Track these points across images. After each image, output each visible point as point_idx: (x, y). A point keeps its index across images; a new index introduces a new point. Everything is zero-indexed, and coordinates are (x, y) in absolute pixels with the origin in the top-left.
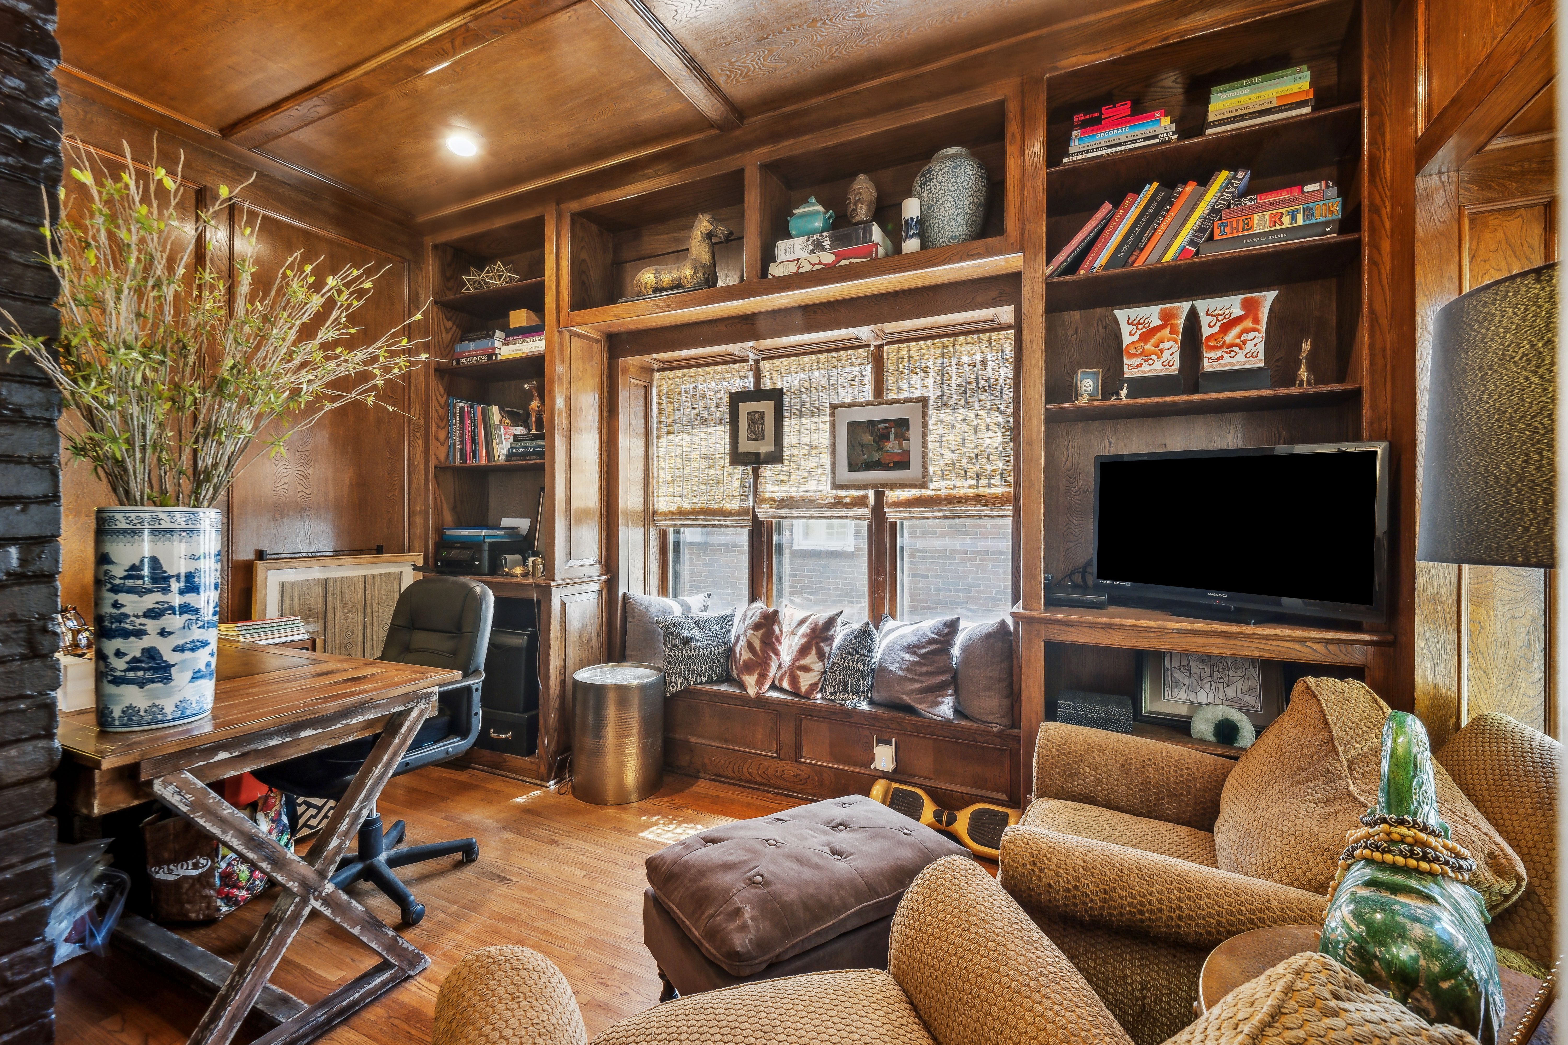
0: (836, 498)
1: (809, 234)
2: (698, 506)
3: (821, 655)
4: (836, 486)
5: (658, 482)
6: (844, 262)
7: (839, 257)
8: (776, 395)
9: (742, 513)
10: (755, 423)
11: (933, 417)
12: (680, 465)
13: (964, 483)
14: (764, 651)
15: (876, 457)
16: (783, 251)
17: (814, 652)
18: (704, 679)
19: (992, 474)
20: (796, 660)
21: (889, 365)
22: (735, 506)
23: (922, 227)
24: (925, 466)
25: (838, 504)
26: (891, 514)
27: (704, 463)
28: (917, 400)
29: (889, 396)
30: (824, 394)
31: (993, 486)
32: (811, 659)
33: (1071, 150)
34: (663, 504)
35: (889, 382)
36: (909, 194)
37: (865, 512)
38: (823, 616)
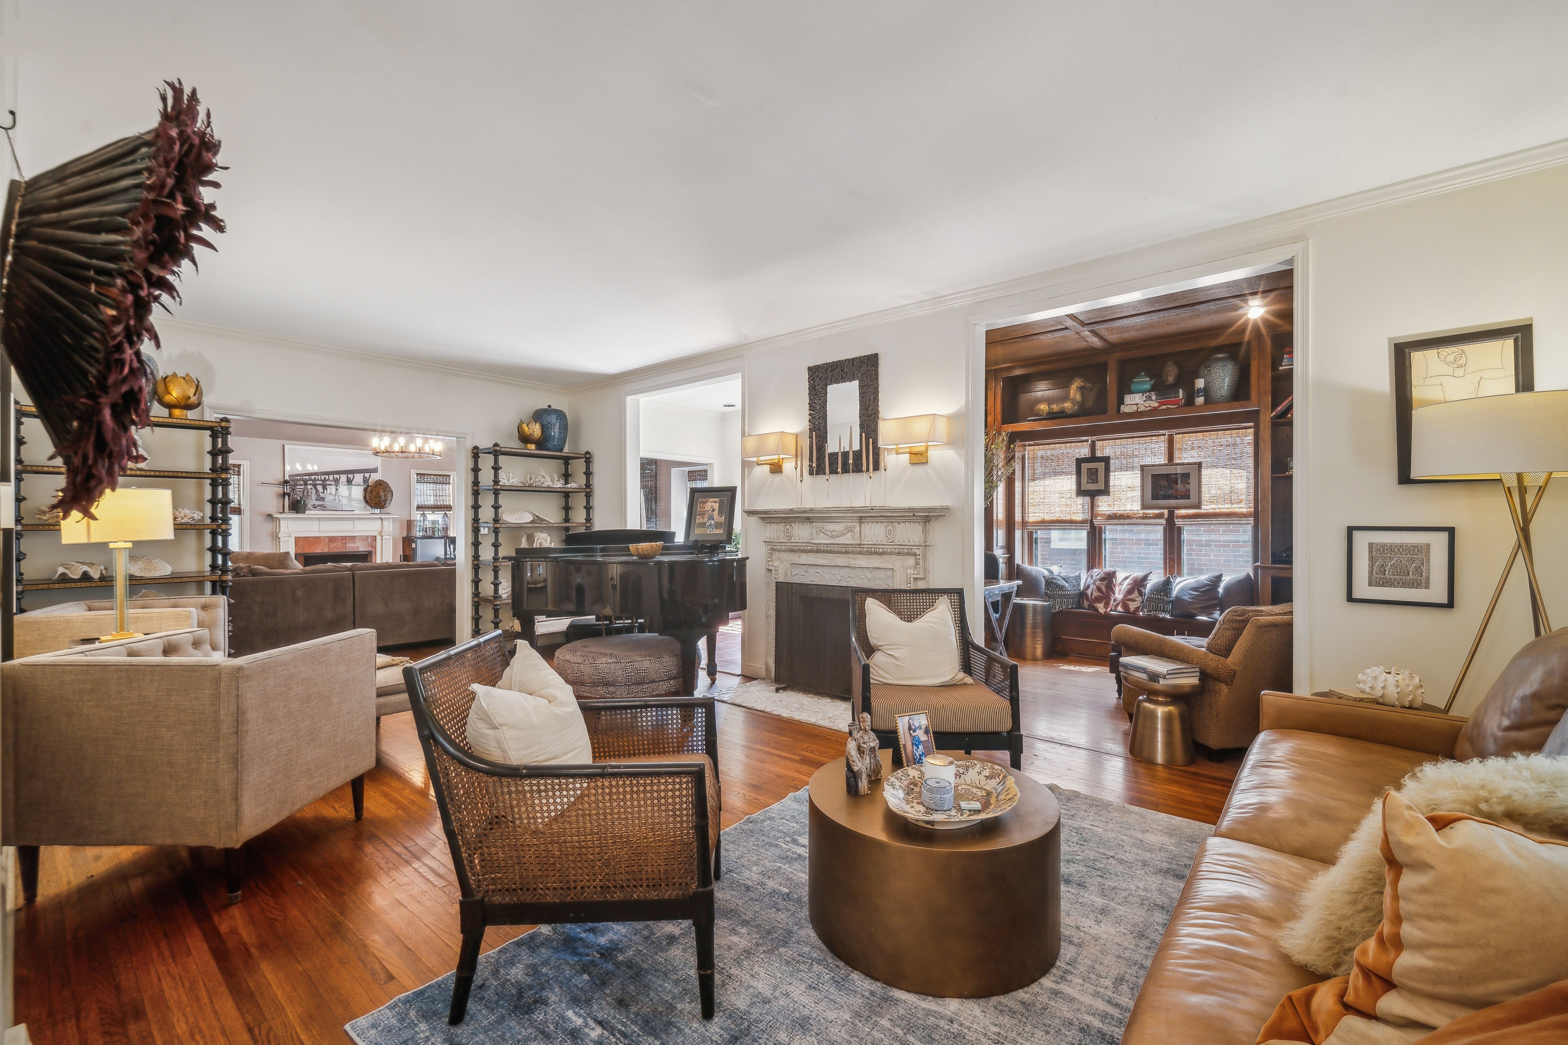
0: (1144, 514)
1: (1143, 392)
2: (1055, 518)
3: (1141, 594)
4: (1144, 507)
5: (1028, 506)
6: (1164, 407)
7: (1161, 404)
8: (1106, 460)
9: (1083, 522)
10: (1092, 474)
11: (1204, 472)
12: (1043, 496)
13: (1223, 506)
14: (1107, 592)
15: (1170, 492)
16: (1129, 400)
17: (1136, 592)
18: (1070, 607)
19: (1241, 501)
20: (1125, 596)
21: (1176, 446)
22: (1079, 517)
23: (1206, 391)
24: (1200, 497)
25: (1145, 517)
26: (1178, 522)
27: (1057, 495)
28: (1195, 463)
29: (1177, 461)
30: (1136, 460)
31: (1241, 508)
32: (1135, 595)
33: (1283, 364)
34: (1032, 518)
35: (1177, 454)
36: (1198, 377)
37: (1163, 521)
38: (1140, 574)
